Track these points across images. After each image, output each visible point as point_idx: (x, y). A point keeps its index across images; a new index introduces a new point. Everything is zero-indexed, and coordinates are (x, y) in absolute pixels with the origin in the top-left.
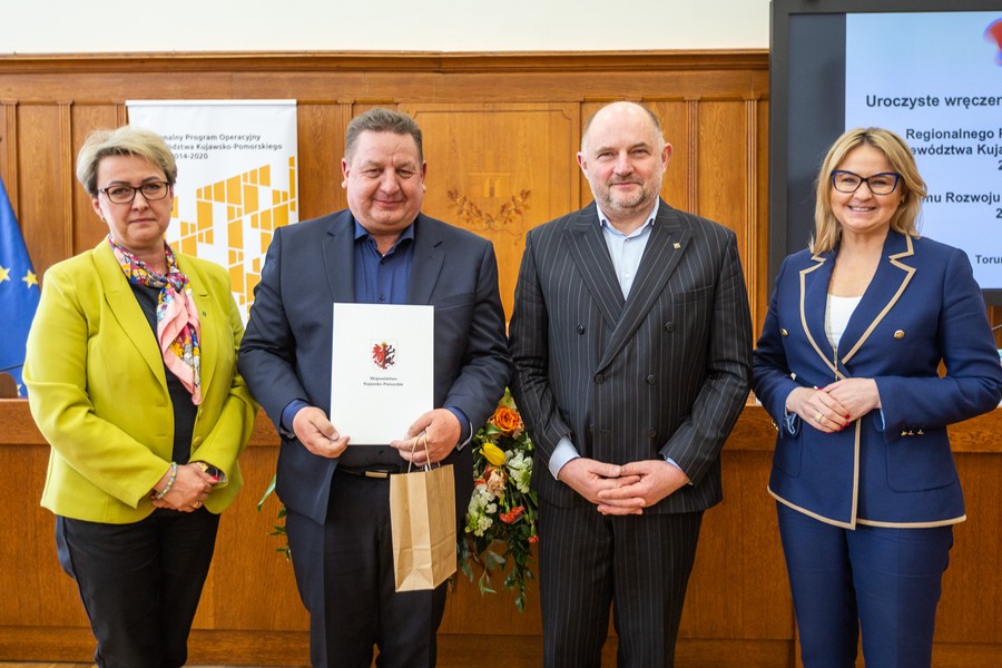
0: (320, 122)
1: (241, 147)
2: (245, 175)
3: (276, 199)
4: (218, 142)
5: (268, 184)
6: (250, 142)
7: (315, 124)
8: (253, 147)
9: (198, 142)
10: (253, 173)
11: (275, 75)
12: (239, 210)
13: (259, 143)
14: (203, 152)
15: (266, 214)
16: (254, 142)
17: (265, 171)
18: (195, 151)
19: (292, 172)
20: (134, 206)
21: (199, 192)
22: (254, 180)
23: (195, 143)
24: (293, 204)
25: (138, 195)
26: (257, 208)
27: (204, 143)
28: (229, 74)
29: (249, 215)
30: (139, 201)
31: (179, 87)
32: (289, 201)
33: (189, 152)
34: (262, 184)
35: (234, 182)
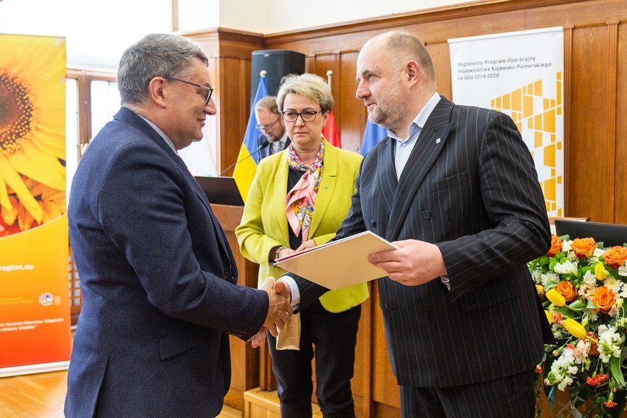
0: (591, 42)
1: (522, 67)
2: (524, 88)
3: (546, 106)
4: (506, 64)
5: (541, 95)
6: (528, 62)
7: (588, 43)
8: (530, 66)
9: (492, 65)
10: (530, 86)
11: (557, 7)
12: (520, 115)
13: (535, 63)
14: (496, 72)
15: (539, 117)
16: (531, 62)
17: (539, 84)
18: (492, 72)
19: (559, 84)
20: (297, 124)
21: (493, 102)
22: (530, 92)
23: (490, 66)
24: (559, 109)
25: (299, 118)
26: (532, 114)
27: (497, 65)
28: (525, 10)
29: (527, 118)
30: (299, 121)
31: (490, 25)
32: (556, 107)
33: (486, 73)
34: (536, 94)
35: (516, 94)
